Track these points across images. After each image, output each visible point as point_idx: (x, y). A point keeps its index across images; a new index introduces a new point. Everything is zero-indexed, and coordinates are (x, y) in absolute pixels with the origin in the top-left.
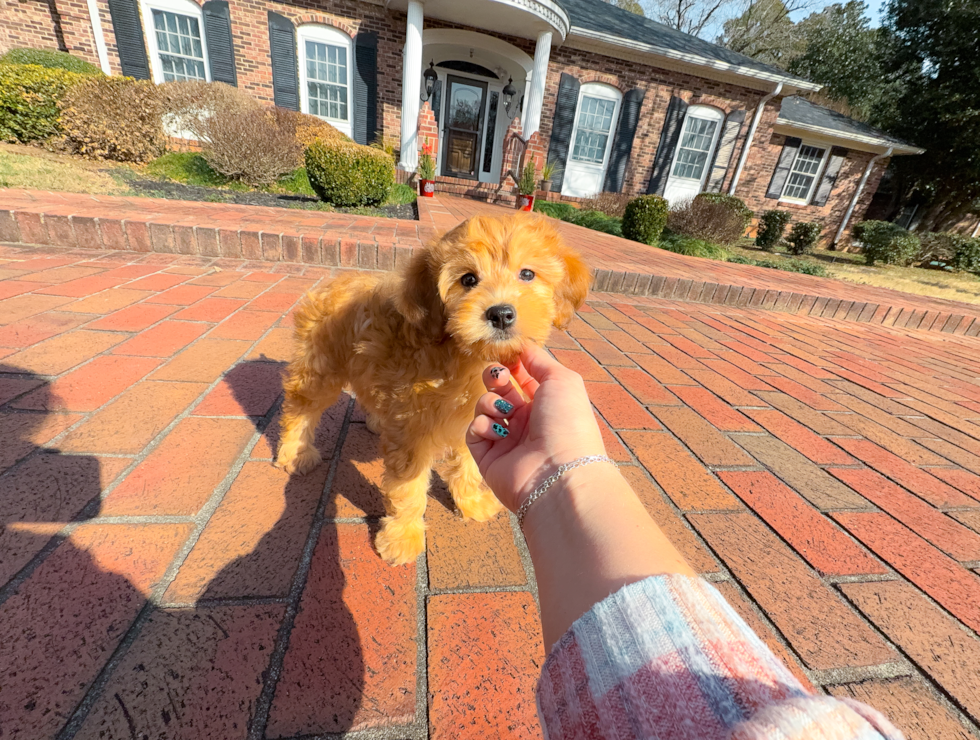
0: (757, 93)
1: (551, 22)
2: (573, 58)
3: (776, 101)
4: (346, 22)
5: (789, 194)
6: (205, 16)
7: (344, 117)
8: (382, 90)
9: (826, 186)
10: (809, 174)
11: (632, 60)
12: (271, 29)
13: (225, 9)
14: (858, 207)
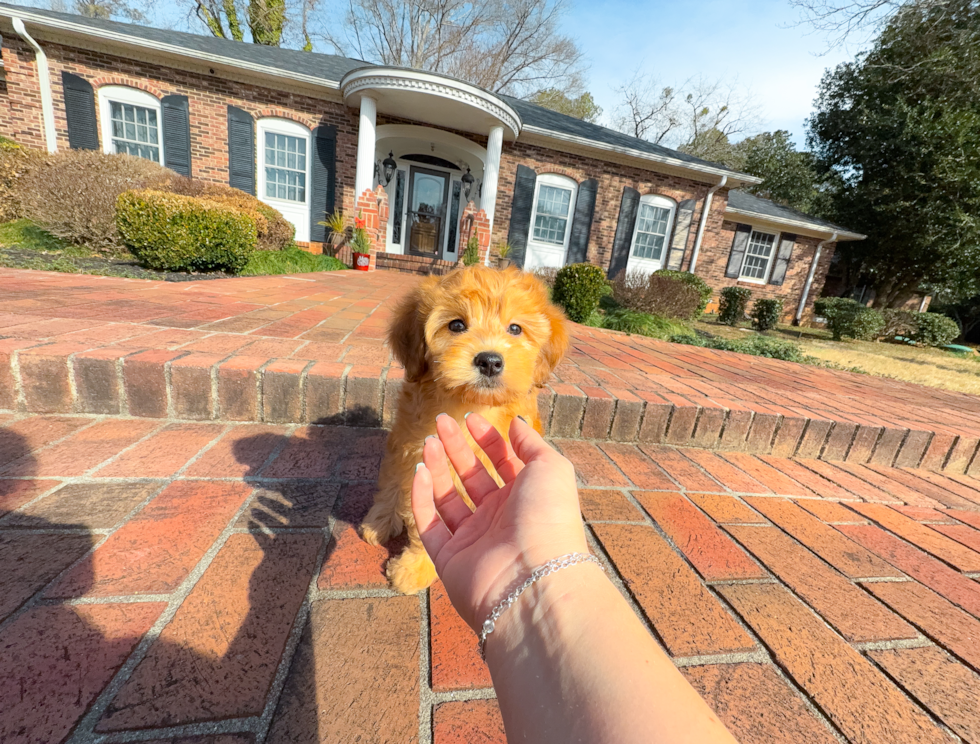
0: (704, 185)
1: (500, 118)
2: (528, 152)
3: (723, 192)
4: (305, 116)
5: (747, 275)
6: (163, 109)
7: (303, 199)
8: (340, 176)
9: (781, 267)
10: (762, 257)
11: (584, 155)
12: (230, 121)
13: (185, 102)
14: (815, 286)
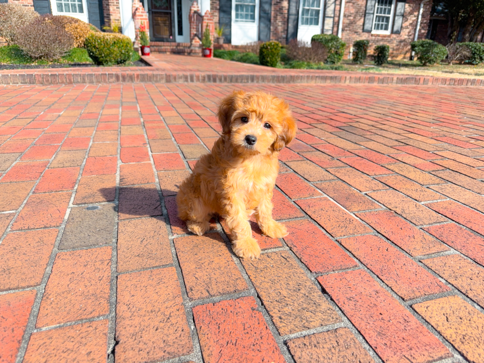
5: (378, 29)
9: (399, 21)
10: (386, 15)
14: (423, 31)
